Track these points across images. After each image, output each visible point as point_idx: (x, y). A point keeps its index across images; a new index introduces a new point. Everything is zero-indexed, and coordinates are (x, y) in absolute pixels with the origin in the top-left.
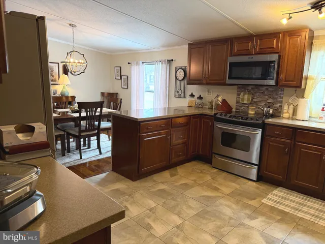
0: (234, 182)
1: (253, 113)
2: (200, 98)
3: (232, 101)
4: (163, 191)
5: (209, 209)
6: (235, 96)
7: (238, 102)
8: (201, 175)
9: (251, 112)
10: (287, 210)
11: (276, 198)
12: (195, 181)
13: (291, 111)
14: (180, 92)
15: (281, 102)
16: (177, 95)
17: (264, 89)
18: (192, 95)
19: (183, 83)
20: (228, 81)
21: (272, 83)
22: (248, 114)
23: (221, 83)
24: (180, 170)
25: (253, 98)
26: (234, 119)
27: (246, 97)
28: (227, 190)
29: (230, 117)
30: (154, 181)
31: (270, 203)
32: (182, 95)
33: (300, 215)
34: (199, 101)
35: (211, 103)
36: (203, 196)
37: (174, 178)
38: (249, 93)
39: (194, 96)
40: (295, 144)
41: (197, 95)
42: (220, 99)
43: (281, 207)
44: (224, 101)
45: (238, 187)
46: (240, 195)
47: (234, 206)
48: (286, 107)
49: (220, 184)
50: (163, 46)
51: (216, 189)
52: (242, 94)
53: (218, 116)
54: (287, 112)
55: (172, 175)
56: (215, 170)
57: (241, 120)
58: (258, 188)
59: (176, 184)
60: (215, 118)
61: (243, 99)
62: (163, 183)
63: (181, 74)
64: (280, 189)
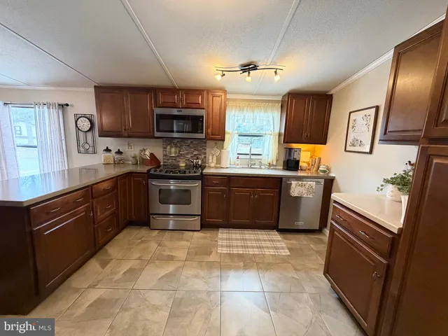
0: (182, 239)
1: (184, 165)
2: (119, 152)
3: (159, 154)
4: (99, 302)
5: (179, 295)
6: (162, 149)
7: (165, 155)
8: (143, 246)
9: (182, 164)
10: (241, 251)
11: (225, 243)
12: (140, 258)
13: (215, 161)
14: (87, 146)
15: (205, 153)
16: (82, 149)
17: (189, 141)
18: (108, 150)
19: (89, 135)
20: (157, 134)
21: (203, 136)
22: (179, 166)
23: (148, 136)
24: (113, 250)
25: (180, 151)
26: (171, 174)
27: (173, 150)
28: (181, 255)
29: (166, 172)
30: (77, 290)
31: (225, 251)
32: (91, 149)
33: (251, 251)
34: (118, 156)
35: (134, 157)
36: (162, 277)
37: (108, 268)
38: (176, 146)
39: (110, 151)
40: (230, 190)
41: (114, 149)
42: (147, 153)
43: (235, 251)
44: (152, 155)
45: (188, 244)
46: (196, 254)
47: (202, 273)
48: (211, 158)
49: (171, 250)
50: (47, 84)
51: (171, 258)
52: (169, 147)
53: (152, 172)
54: (212, 161)
55: (104, 264)
56: (156, 233)
57: (179, 174)
58: (205, 238)
59: (117, 277)
60: (149, 175)
61: (170, 153)
62: (93, 286)
63: (85, 124)
64: (221, 230)
